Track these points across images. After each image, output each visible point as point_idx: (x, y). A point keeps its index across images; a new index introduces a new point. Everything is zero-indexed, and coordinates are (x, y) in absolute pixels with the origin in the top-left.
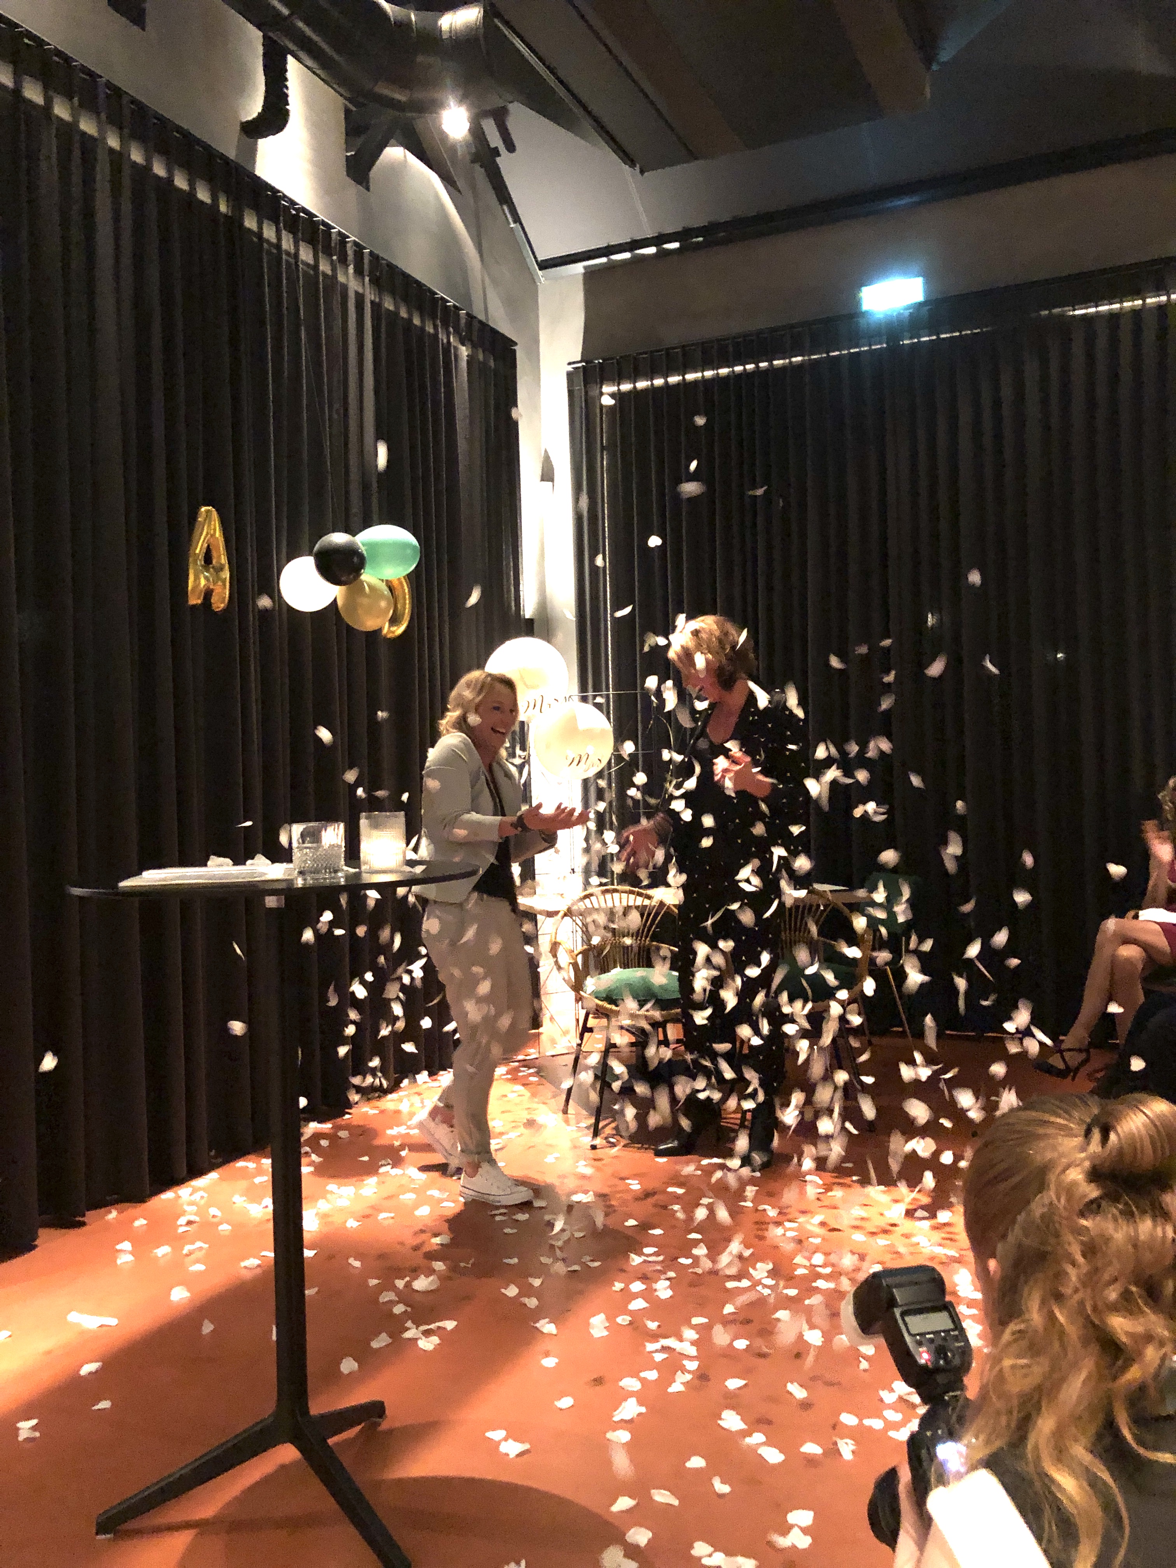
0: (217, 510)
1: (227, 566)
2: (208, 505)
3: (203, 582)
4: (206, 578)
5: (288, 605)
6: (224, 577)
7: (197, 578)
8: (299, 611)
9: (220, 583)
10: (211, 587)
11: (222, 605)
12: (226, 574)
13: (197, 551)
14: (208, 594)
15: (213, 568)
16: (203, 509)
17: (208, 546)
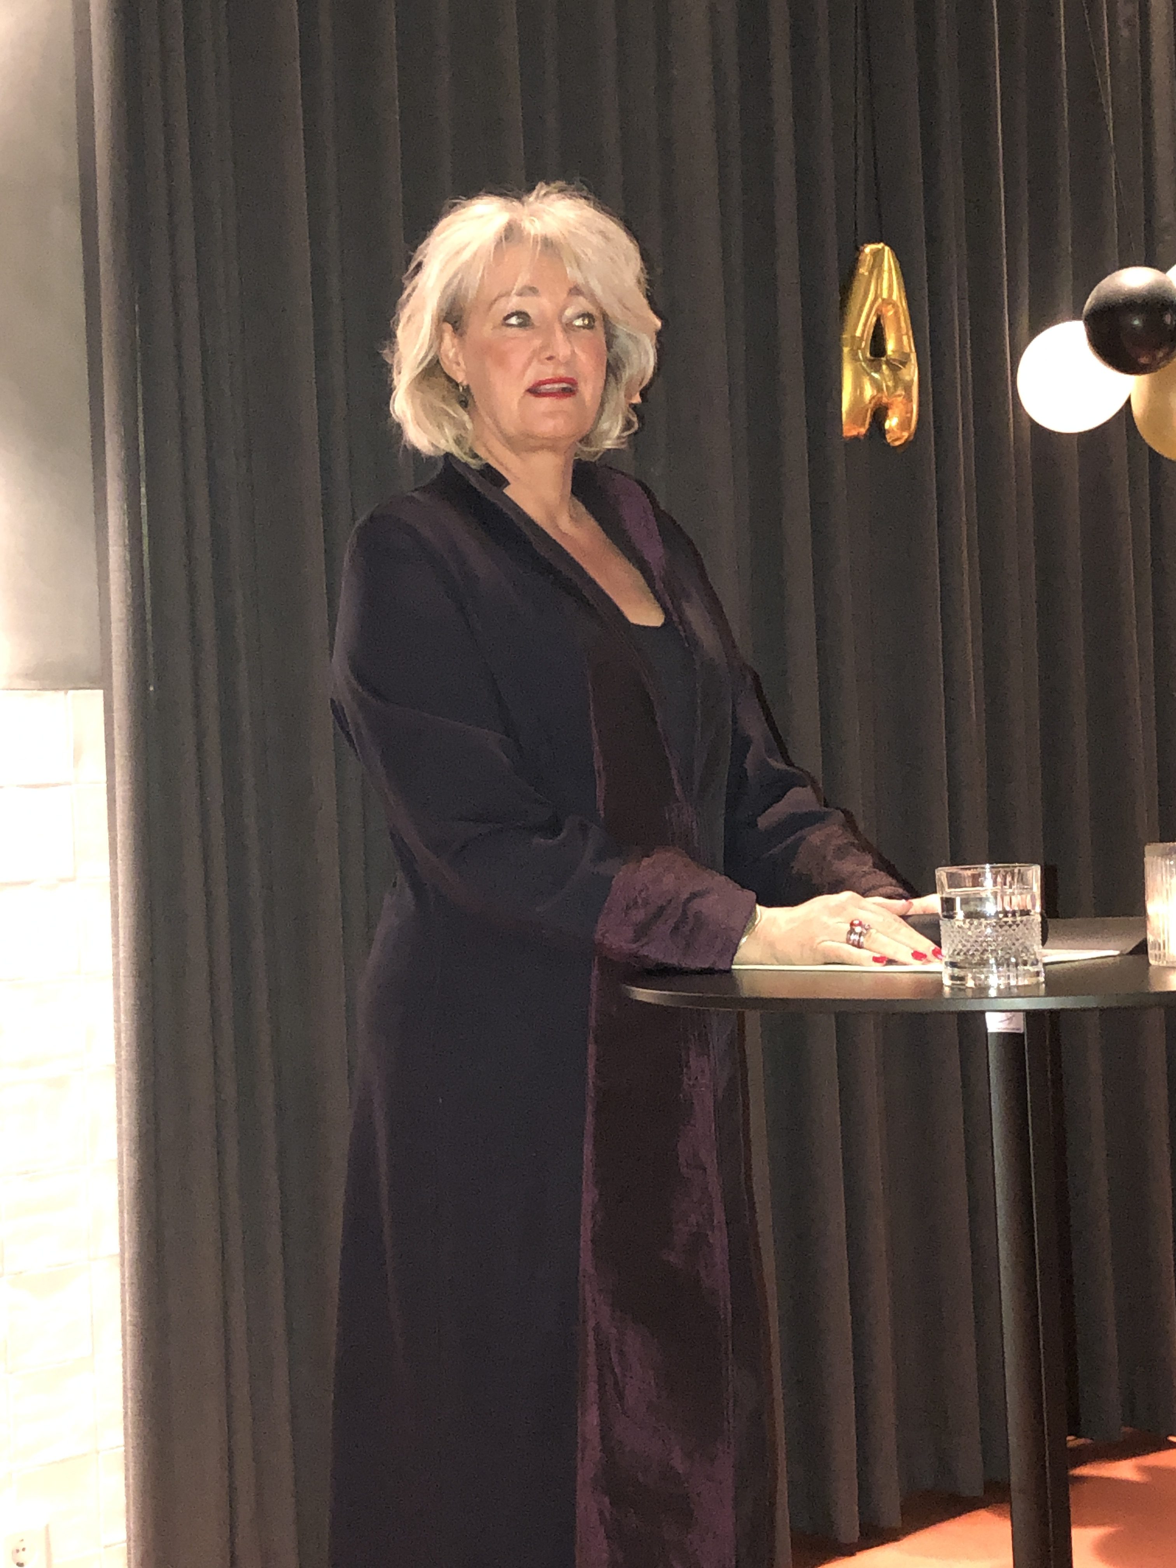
0: (892, 248)
1: (913, 357)
2: (878, 241)
3: (869, 392)
4: (874, 381)
5: (1032, 421)
6: (907, 378)
7: (858, 386)
8: (1054, 432)
9: (900, 391)
10: (885, 400)
11: (906, 435)
12: (911, 373)
13: (858, 333)
14: (879, 414)
15: (888, 363)
16: (869, 249)
17: (878, 320)
